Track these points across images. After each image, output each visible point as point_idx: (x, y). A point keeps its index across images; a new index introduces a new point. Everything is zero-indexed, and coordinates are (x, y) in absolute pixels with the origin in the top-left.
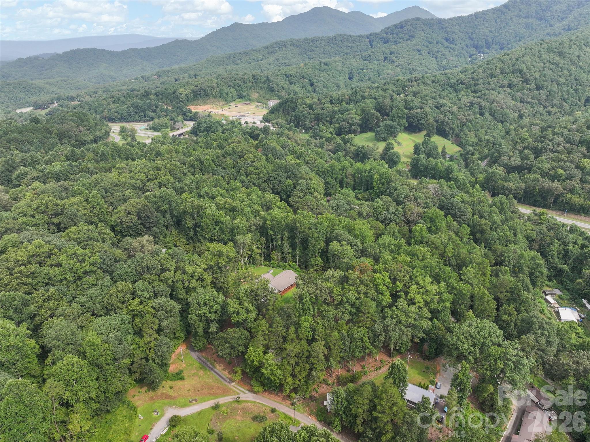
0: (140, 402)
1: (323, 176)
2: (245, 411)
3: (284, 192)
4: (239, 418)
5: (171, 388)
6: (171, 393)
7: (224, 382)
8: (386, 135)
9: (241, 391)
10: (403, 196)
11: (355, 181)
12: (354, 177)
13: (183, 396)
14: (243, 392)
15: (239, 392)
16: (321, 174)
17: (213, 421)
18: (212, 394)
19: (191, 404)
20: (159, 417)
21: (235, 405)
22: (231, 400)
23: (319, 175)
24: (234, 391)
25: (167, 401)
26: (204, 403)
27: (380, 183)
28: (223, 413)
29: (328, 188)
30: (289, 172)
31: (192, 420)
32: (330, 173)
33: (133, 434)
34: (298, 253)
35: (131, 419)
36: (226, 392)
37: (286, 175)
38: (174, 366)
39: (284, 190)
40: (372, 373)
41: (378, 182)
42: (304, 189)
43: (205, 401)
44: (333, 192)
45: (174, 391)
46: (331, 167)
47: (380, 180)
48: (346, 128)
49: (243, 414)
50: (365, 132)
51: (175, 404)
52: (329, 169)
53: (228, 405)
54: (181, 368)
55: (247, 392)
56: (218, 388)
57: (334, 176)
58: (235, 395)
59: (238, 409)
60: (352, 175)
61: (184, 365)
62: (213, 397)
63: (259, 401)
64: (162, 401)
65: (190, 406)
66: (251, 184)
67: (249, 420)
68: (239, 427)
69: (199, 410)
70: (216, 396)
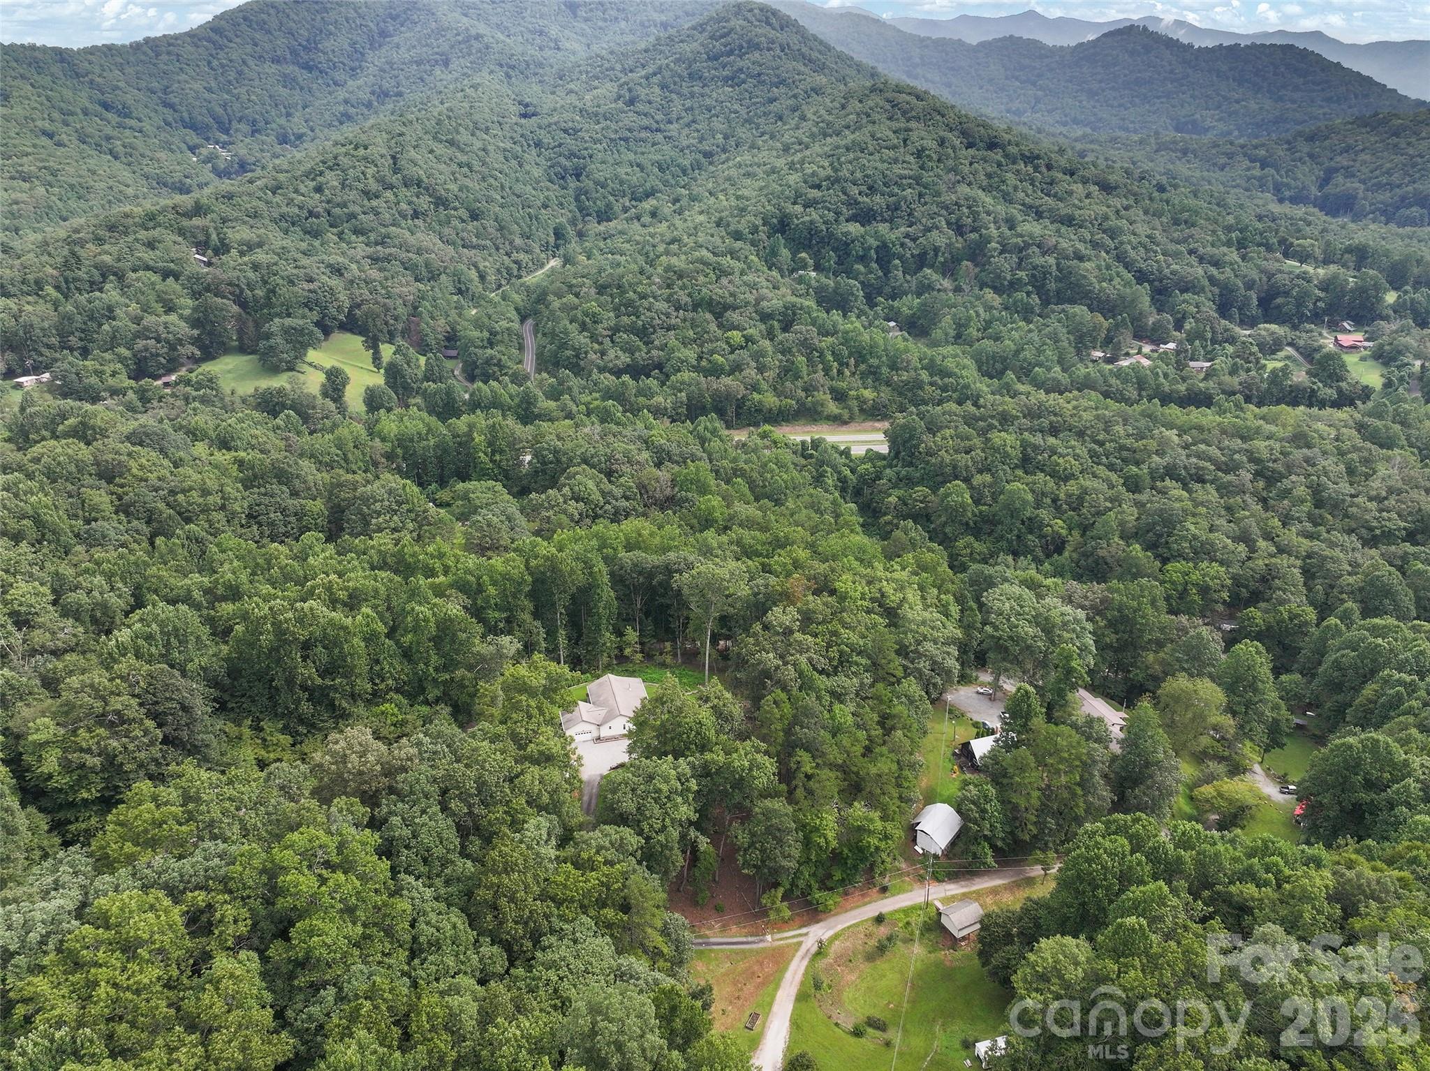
2: (846, 960)
4: (851, 977)
7: (754, 946)
9: (794, 937)
14: (801, 935)
15: (795, 940)
17: (833, 1015)
18: (763, 984)
19: (758, 1028)
21: (821, 965)
22: (805, 962)
24: (788, 946)
26: (775, 1008)
36: (780, 958)
43: (771, 1004)
49: (847, 966)
55: (804, 930)
56: (761, 964)
58: (797, 951)
59: (832, 965)
62: (772, 986)
63: (840, 927)
65: (762, 1033)
67: (866, 967)
68: (870, 989)
69: (787, 1024)
70: (773, 981)
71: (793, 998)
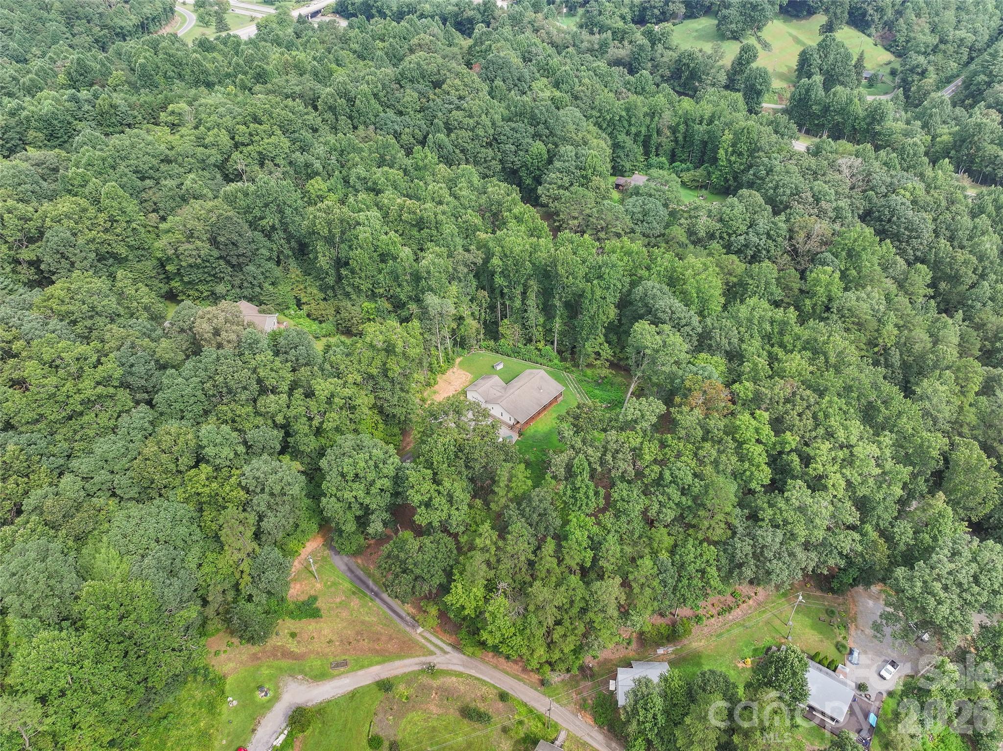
0: (231, 665)
1: (610, 130)
2: (447, 694)
3: (528, 169)
4: (433, 709)
5: (293, 635)
6: (293, 646)
7: (402, 626)
8: (740, 25)
9: (436, 646)
10: (788, 192)
11: (676, 141)
12: (674, 130)
13: (318, 653)
14: (441, 649)
15: (432, 648)
16: (605, 126)
17: (381, 716)
18: (377, 652)
19: (335, 672)
20: (268, 701)
21: (425, 680)
22: (417, 668)
23: (600, 127)
24: (422, 647)
25: (284, 663)
26: (360, 673)
27: (734, 152)
28: (401, 696)
29: (619, 157)
30: (538, 123)
31: (337, 712)
32: (626, 124)
33: (216, 743)
34: (558, 325)
35: (211, 707)
36: (407, 648)
37: (532, 130)
38: (298, 586)
39: (526, 165)
40: (713, 620)
41: (730, 149)
42: (572, 169)
43: (362, 667)
44: (628, 166)
45: (299, 642)
46: (628, 110)
47: (734, 145)
48: (655, 7)
49: (441, 700)
50: (696, 17)
51: (302, 672)
52: (624, 114)
53: (409, 679)
54: (312, 593)
55: (448, 649)
56: (391, 638)
57: (633, 130)
58: (424, 655)
59: (432, 688)
60: (670, 127)
61: (318, 585)
62: (379, 659)
63: (473, 672)
64: (276, 663)
65: (333, 677)
66: (457, 151)
67: (453, 714)
68: (434, 729)
69: (351, 688)
70: (385, 656)
71: (377, 679)
